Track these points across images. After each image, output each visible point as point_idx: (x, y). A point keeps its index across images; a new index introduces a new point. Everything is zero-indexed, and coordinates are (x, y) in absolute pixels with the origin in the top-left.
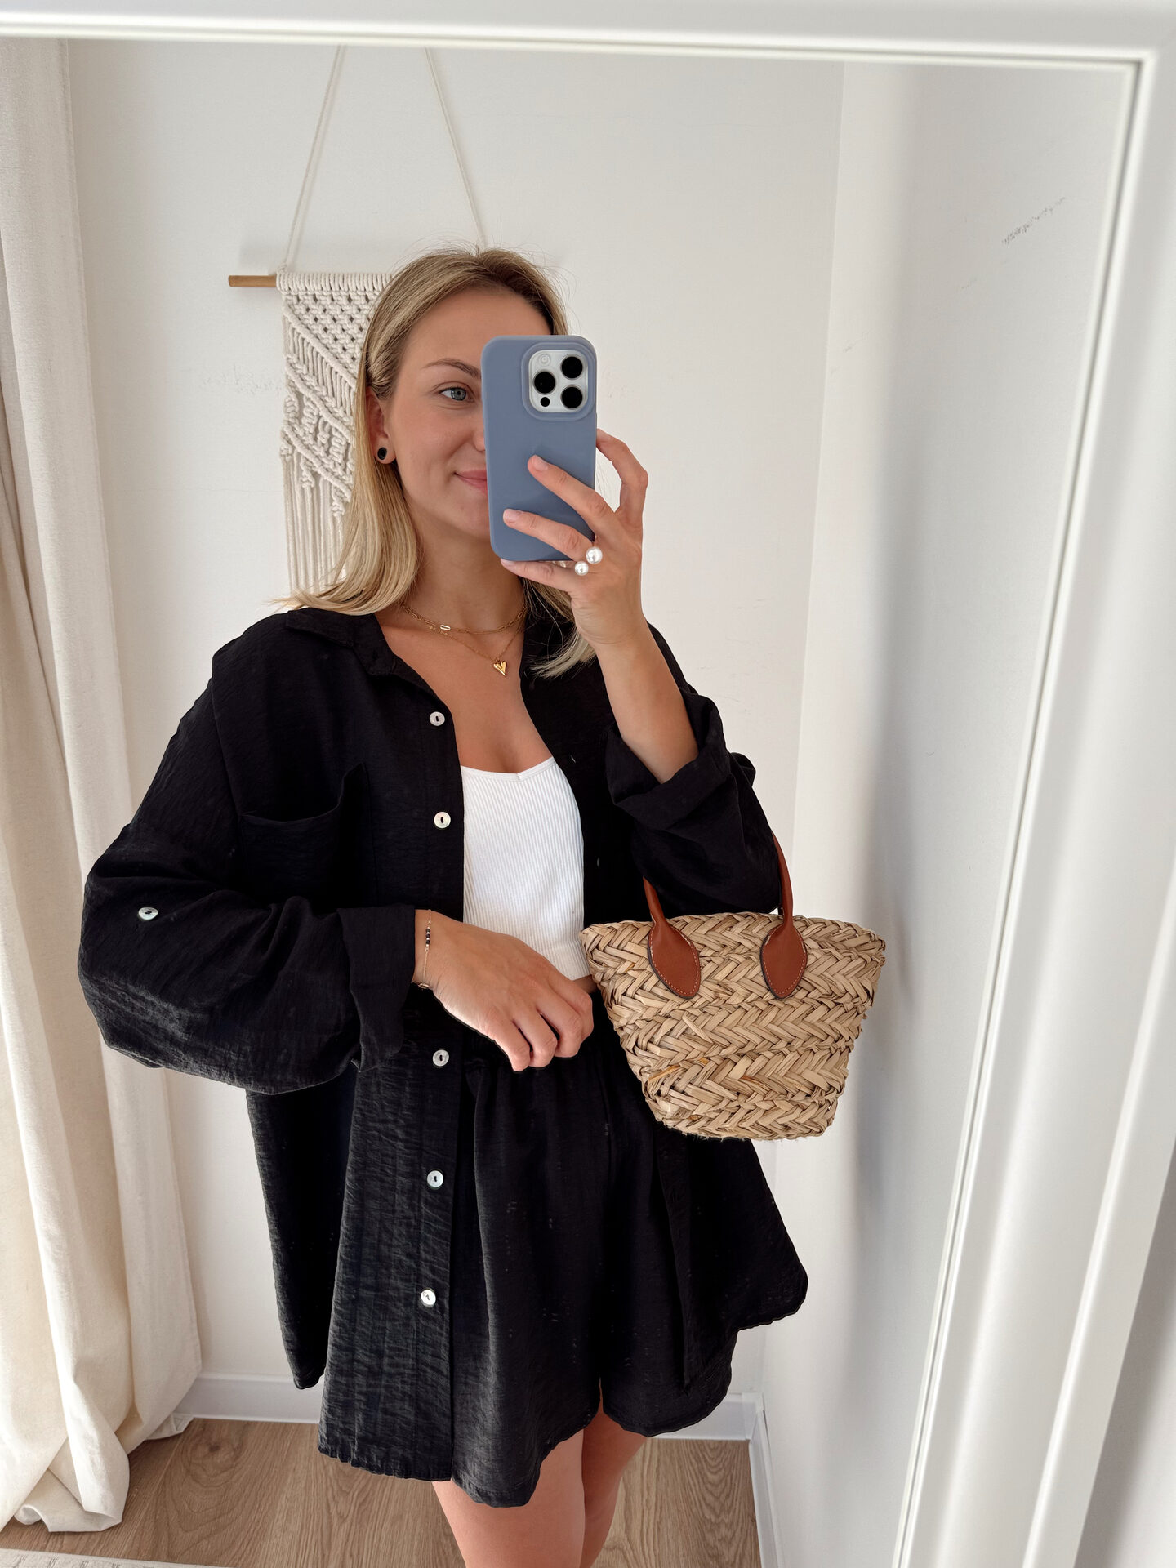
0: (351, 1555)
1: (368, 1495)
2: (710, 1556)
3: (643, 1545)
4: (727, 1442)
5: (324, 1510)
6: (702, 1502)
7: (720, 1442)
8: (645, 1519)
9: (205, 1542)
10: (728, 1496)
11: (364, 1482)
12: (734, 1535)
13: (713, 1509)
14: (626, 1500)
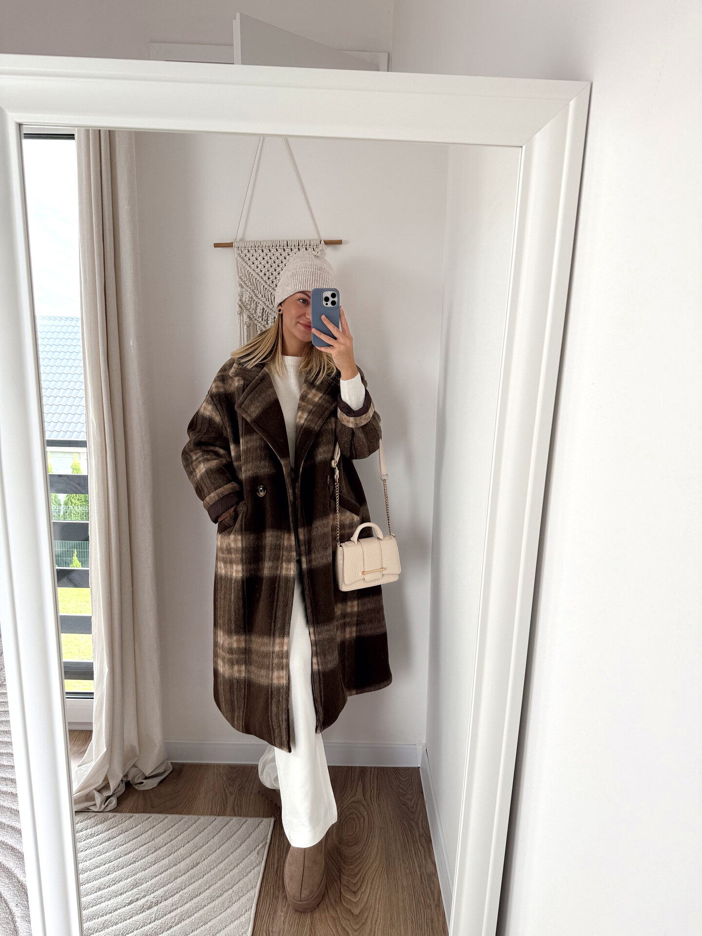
0: (237, 805)
1: (242, 786)
2: (403, 805)
3: (371, 800)
4: (409, 768)
5: (223, 791)
6: (398, 787)
7: (406, 768)
8: (372, 792)
9: (168, 803)
10: (410, 785)
11: (241, 782)
12: (413, 797)
13: (404, 790)
14: (363, 786)
